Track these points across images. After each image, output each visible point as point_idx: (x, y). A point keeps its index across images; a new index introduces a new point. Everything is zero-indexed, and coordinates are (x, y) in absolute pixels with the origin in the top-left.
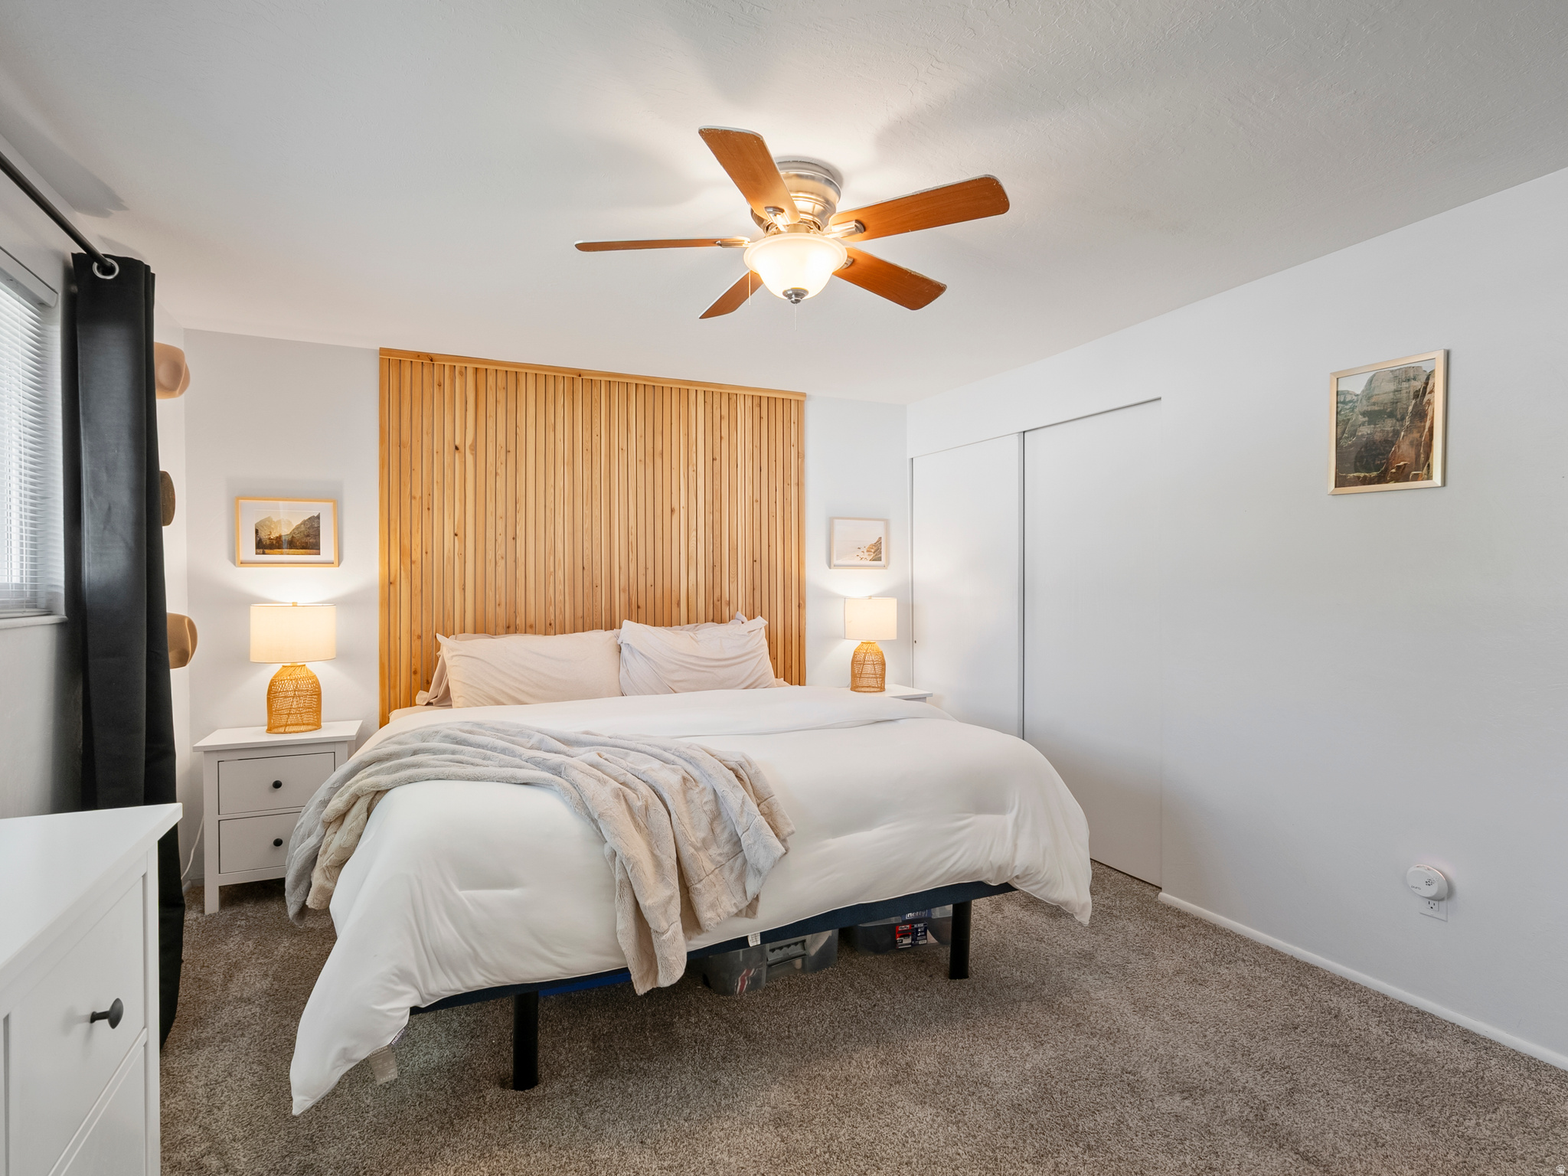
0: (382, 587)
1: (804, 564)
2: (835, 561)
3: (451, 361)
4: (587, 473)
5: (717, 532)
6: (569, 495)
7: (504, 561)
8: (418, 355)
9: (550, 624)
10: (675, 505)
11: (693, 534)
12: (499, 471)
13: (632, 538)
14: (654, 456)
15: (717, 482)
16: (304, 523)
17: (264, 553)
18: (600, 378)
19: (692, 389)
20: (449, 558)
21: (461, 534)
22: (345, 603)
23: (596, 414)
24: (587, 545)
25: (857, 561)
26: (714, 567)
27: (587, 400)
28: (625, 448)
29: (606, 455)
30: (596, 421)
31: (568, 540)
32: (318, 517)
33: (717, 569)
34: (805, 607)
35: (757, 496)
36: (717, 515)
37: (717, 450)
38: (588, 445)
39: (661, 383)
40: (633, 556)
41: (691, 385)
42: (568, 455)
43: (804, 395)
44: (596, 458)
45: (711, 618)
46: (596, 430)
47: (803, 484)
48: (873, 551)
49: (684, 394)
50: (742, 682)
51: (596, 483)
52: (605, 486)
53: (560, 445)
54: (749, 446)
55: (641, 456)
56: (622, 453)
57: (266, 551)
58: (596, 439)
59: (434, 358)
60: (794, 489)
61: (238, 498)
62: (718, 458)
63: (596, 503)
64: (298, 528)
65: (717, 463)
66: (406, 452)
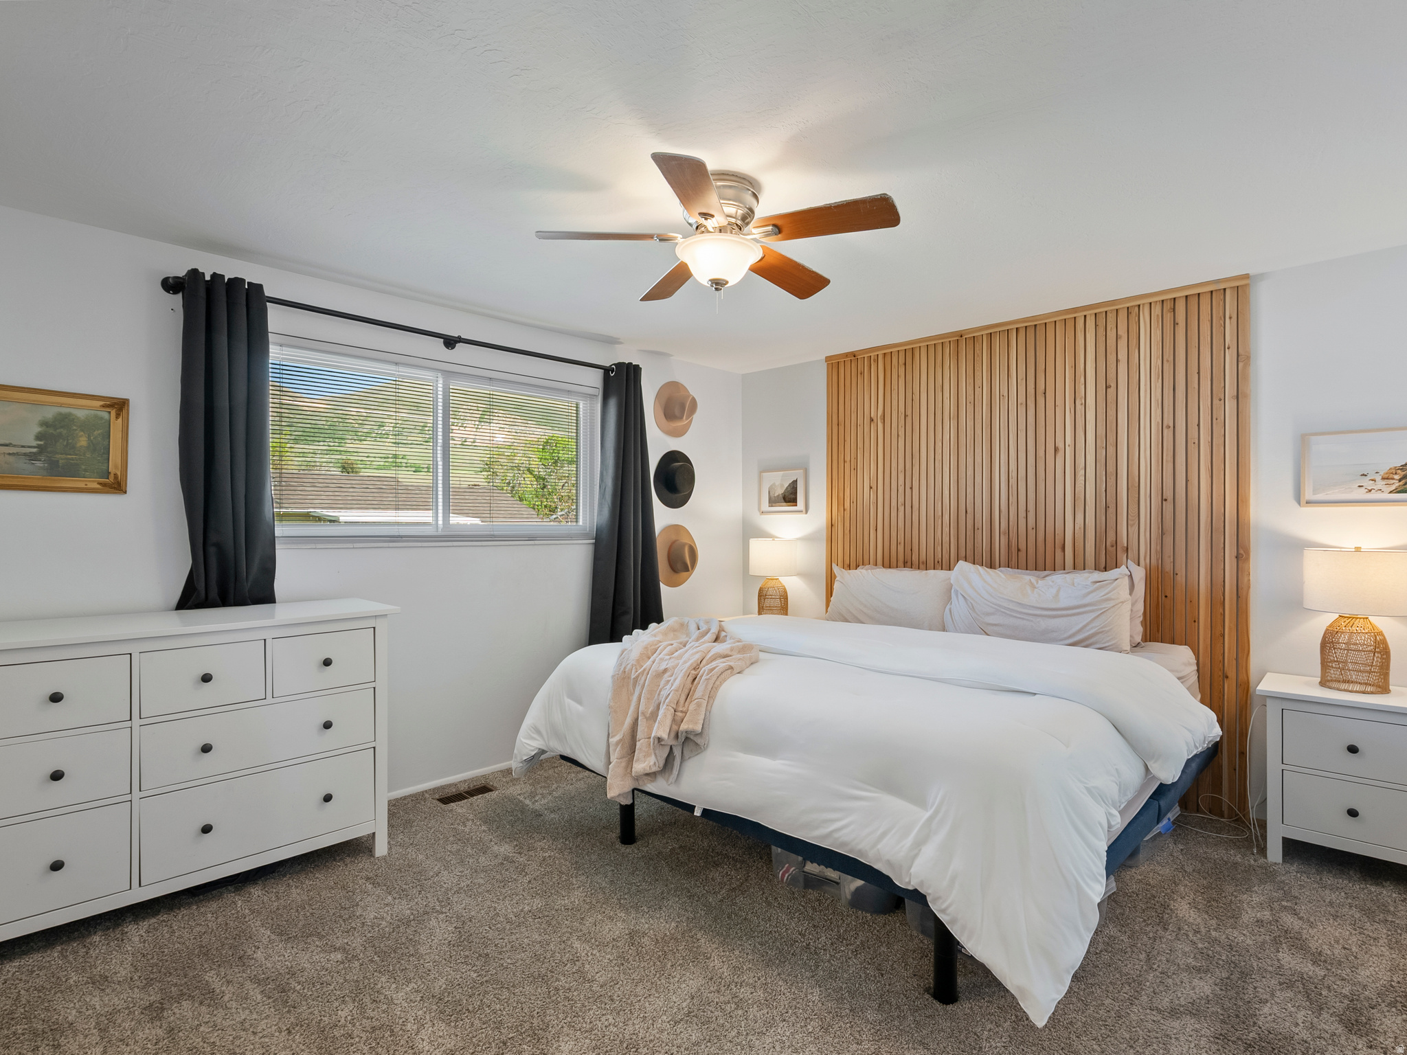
0: (827, 528)
1: (1247, 501)
2: (1308, 494)
3: (867, 353)
4: (970, 423)
5: (1111, 468)
6: (954, 445)
7: (903, 507)
8: (847, 355)
9: (938, 562)
10: (1060, 445)
11: (1081, 473)
12: (900, 433)
13: (1013, 481)
14: (1037, 395)
15: (1111, 412)
16: (789, 485)
17: (772, 506)
18: (981, 333)
19: (1080, 315)
20: (866, 505)
21: (874, 487)
22: (808, 539)
23: (978, 368)
24: (970, 490)
25: (1361, 494)
26: (1108, 508)
27: (970, 357)
28: (1006, 394)
29: (987, 405)
30: (978, 374)
31: (954, 487)
32: (796, 481)
33: (1111, 510)
34: (1248, 559)
35: (1168, 420)
36: (1111, 450)
37: (1111, 375)
38: (971, 398)
39: (1041, 320)
40: (1013, 500)
41: (1076, 312)
42: (954, 410)
43: (1247, 276)
44: (978, 409)
45: (1103, 565)
46: (978, 383)
47: (1246, 396)
48: (1397, 477)
49: (1070, 324)
50: (1070, 637)
51: (978, 431)
52: (986, 433)
53: (947, 402)
54: (1157, 362)
55: (1022, 399)
56: (1003, 399)
57: (773, 505)
58: (978, 391)
59: (856, 354)
60: (1230, 405)
61: (761, 472)
62: (1113, 385)
63: (978, 450)
64: (787, 488)
65: (1111, 391)
66: (841, 428)
